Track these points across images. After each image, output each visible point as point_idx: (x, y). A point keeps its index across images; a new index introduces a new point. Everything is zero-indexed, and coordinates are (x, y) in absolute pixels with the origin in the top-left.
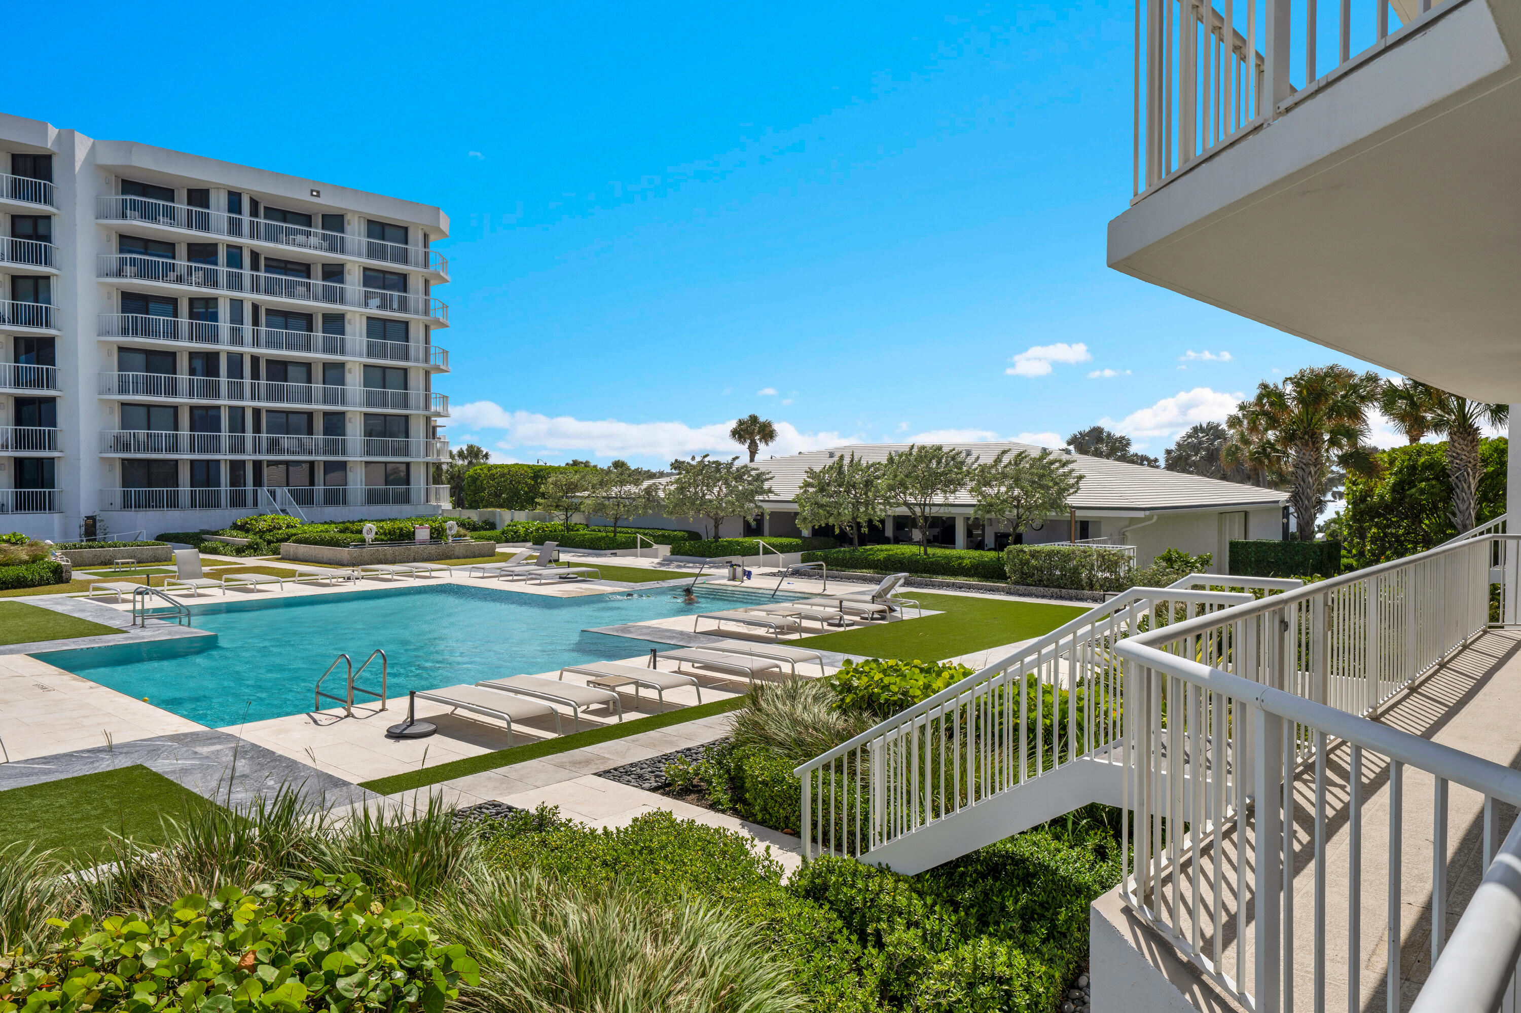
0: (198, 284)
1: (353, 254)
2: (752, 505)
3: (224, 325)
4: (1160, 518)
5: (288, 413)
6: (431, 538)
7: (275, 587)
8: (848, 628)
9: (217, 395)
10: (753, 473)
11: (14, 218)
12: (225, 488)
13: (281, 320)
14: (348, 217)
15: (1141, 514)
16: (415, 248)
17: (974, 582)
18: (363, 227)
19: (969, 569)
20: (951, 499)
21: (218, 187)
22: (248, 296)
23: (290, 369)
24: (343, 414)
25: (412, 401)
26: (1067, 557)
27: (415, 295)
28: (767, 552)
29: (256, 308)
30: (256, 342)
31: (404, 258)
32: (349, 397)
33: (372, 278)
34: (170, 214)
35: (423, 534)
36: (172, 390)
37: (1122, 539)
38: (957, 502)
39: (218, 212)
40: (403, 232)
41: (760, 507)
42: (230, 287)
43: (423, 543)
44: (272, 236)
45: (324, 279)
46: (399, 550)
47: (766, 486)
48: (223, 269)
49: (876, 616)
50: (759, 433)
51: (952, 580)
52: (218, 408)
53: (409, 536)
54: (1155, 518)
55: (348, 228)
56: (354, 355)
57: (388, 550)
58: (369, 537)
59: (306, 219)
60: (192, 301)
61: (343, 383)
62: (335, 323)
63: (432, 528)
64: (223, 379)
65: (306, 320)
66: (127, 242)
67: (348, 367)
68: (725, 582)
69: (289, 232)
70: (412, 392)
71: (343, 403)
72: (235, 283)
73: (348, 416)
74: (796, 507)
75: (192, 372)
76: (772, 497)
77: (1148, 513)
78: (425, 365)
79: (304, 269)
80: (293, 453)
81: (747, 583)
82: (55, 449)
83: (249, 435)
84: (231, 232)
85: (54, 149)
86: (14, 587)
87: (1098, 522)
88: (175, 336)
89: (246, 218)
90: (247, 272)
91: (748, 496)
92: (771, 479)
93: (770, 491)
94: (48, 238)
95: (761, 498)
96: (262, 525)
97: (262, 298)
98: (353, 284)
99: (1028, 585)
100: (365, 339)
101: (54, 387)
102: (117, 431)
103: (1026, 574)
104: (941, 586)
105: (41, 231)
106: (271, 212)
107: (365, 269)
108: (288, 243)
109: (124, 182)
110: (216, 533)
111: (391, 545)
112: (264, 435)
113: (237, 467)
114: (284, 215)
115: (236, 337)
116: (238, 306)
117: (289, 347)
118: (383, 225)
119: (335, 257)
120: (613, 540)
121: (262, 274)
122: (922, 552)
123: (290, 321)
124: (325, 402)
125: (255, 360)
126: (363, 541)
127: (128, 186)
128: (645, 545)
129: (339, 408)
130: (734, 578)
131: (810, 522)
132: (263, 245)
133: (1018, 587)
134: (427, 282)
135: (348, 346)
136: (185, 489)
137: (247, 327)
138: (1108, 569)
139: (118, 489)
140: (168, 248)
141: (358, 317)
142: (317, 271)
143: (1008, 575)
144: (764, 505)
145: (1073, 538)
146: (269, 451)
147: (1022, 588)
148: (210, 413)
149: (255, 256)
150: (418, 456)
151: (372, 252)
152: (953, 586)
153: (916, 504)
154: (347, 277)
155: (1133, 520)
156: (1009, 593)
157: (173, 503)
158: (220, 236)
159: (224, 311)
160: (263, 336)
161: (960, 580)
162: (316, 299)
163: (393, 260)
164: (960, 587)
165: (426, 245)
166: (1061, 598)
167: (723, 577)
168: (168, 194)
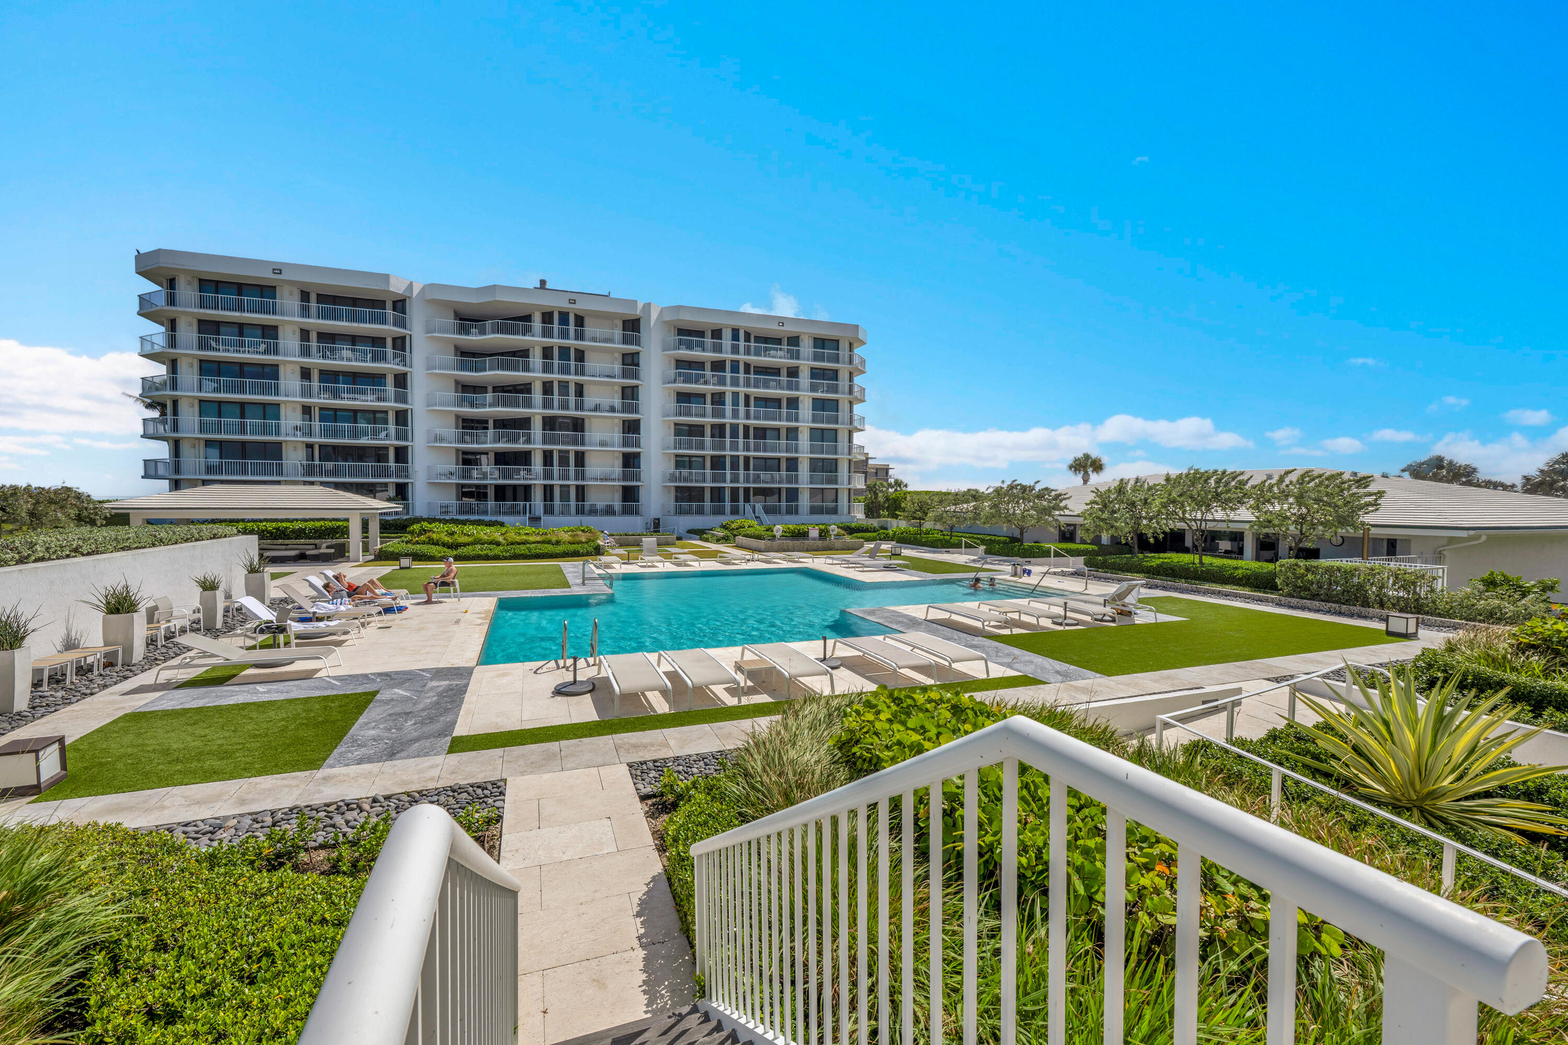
0: (714, 384)
1: (804, 360)
2: (1051, 519)
3: (728, 408)
4: (1489, 537)
5: (766, 459)
6: (820, 536)
7: (696, 564)
8: (1067, 628)
9: (724, 449)
10: (1053, 493)
11: (624, 355)
12: (728, 504)
13: (763, 403)
14: (802, 337)
15: (1464, 534)
16: (843, 352)
17: (1246, 591)
18: (811, 343)
19: (1240, 579)
20: (1232, 516)
21: (727, 326)
22: (742, 390)
23: (768, 432)
24: (797, 459)
25: (839, 450)
26: (1350, 573)
27: (843, 383)
28: (1057, 555)
29: (747, 397)
30: (748, 417)
31: (836, 359)
32: (800, 448)
33: (816, 373)
34: (702, 347)
35: (814, 533)
36: (701, 446)
37: (1439, 558)
38: (1237, 518)
39: (727, 342)
40: (835, 344)
41: (1057, 520)
42: (732, 385)
43: (814, 539)
44: (758, 353)
45: (788, 376)
46: (797, 543)
47: (1062, 504)
48: (728, 375)
49: (1107, 618)
50: (1091, 466)
51: (1218, 587)
52: (724, 456)
53: (804, 535)
54: (1484, 538)
55: (801, 344)
56: (804, 422)
57: (790, 543)
58: (778, 534)
59: (779, 341)
60: (713, 394)
61: (797, 439)
62: (793, 403)
63: (820, 529)
64: (728, 440)
65: (777, 402)
66: (680, 363)
67: (800, 429)
68: (1008, 577)
69: (766, 349)
70: (839, 444)
71: (796, 452)
72: (735, 382)
73: (800, 460)
74: (1080, 521)
75: (713, 436)
76: (1067, 512)
77: (1472, 532)
78: (849, 427)
79: (776, 371)
80: (767, 483)
81: (1025, 579)
82: (640, 480)
83: (741, 472)
84: (733, 353)
85: (641, 315)
86: (572, 556)
87: (1407, 541)
88: (704, 416)
89: (742, 343)
90: (742, 375)
91: (1047, 511)
92: (1069, 498)
93: (1066, 507)
94: (638, 365)
95: (1057, 513)
96: (733, 526)
97: (751, 390)
98: (805, 379)
99: (1302, 598)
100: (811, 412)
101: (639, 447)
102: (672, 470)
103: (1300, 587)
104: (1206, 593)
105: (636, 361)
106: (758, 339)
107: (812, 368)
108: (765, 356)
109: (679, 329)
110: (711, 530)
111: (792, 540)
112: (751, 472)
113: (735, 491)
114: (766, 340)
115: (735, 414)
116: (736, 395)
117: (766, 419)
118: (823, 340)
119: (794, 362)
120: (948, 542)
121: (752, 376)
122: (1197, 561)
123: (769, 404)
124: (787, 452)
125: (746, 428)
126: (774, 536)
127: (681, 332)
128: (968, 546)
129: (794, 455)
130: (1015, 575)
131: (1093, 532)
132: (752, 359)
133: (1289, 599)
134: (851, 374)
135: (800, 417)
136: (707, 504)
137: (742, 408)
138: (1404, 587)
139: (672, 503)
140: (700, 365)
141: (806, 398)
142: (784, 372)
143: (1280, 587)
144: (1060, 518)
145: (1365, 555)
146: (754, 482)
147: (1294, 601)
148: (721, 459)
149: (747, 366)
150: (843, 484)
151: (816, 357)
152: (1219, 594)
153: (1192, 520)
154: (801, 374)
155: (1451, 540)
156: (1279, 604)
157: (700, 511)
158: (727, 356)
159: (729, 399)
160: (752, 413)
161: (1227, 588)
162: (782, 388)
163: (828, 361)
164: (1226, 595)
165: (851, 350)
166: (1340, 614)
167: (1007, 574)
168: (701, 334)
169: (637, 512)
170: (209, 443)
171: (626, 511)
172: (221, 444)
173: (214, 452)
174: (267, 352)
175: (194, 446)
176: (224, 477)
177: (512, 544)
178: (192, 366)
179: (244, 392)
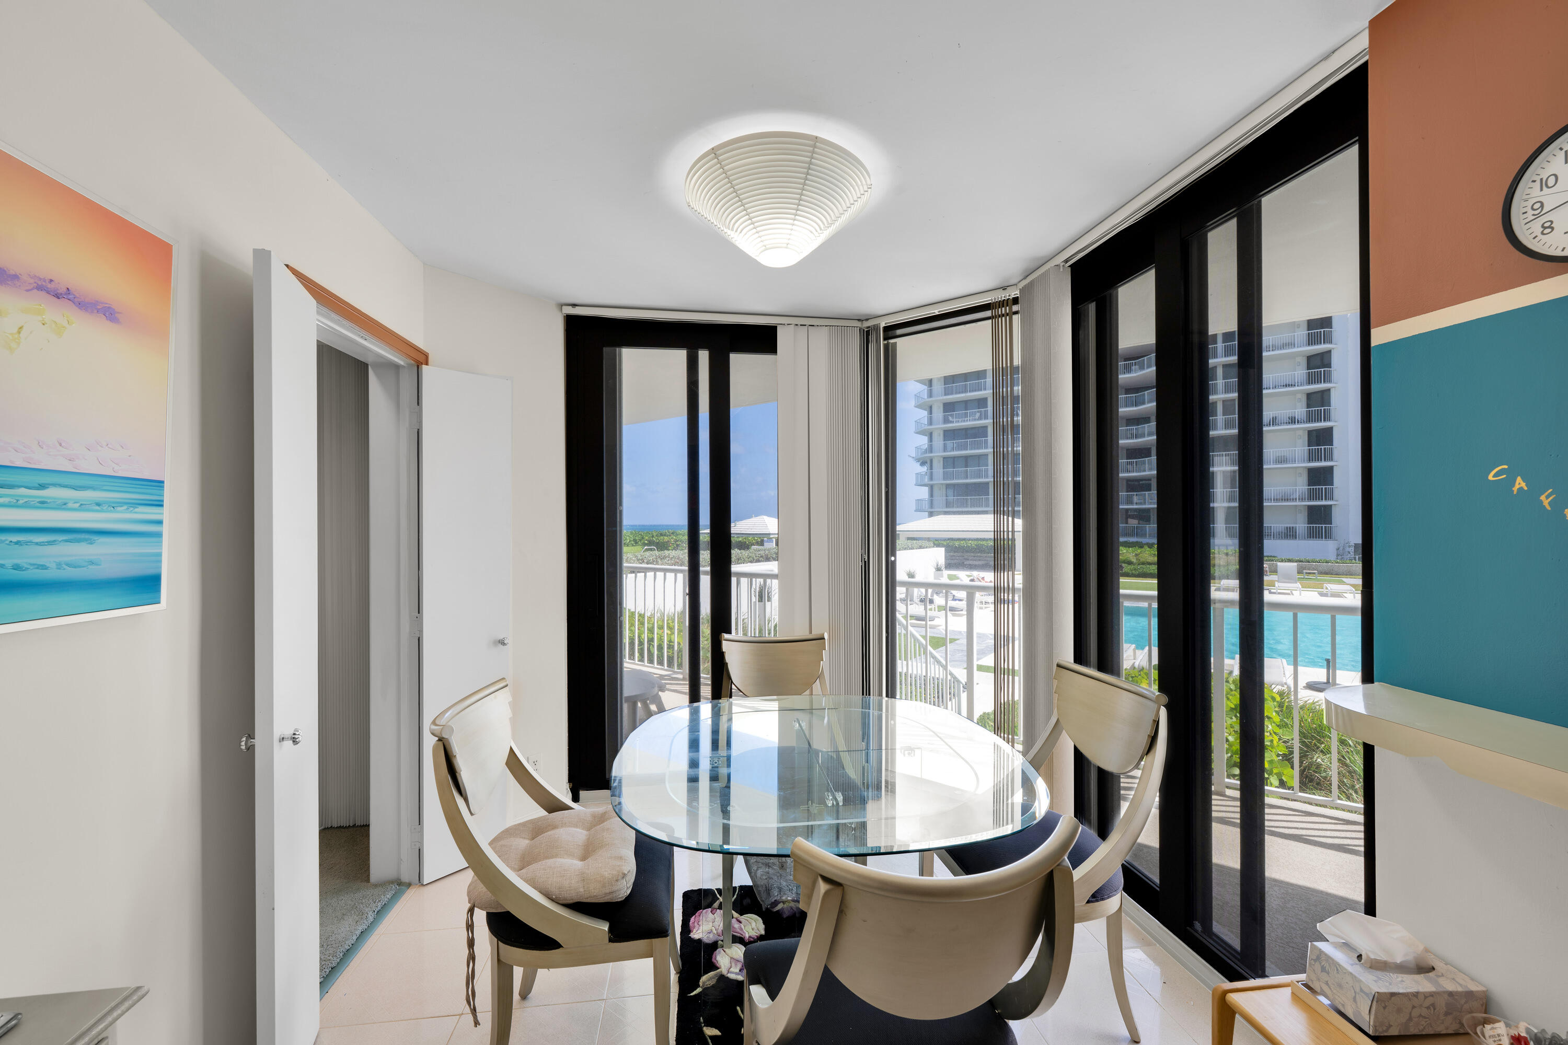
82: (1332, 500)
101: (1332, 459)
169: (1328, 535)
170: (948, 486)
171: (1313, 534)
172: (954, 485)
173: (950, 492)
174: (980, 418)
175: (940, 490)
176: (955, 510)
177: (1143, 563)
178: (940, 435)
179: (966, 449)
